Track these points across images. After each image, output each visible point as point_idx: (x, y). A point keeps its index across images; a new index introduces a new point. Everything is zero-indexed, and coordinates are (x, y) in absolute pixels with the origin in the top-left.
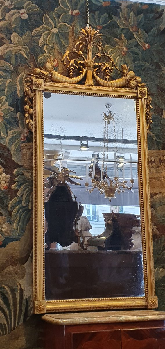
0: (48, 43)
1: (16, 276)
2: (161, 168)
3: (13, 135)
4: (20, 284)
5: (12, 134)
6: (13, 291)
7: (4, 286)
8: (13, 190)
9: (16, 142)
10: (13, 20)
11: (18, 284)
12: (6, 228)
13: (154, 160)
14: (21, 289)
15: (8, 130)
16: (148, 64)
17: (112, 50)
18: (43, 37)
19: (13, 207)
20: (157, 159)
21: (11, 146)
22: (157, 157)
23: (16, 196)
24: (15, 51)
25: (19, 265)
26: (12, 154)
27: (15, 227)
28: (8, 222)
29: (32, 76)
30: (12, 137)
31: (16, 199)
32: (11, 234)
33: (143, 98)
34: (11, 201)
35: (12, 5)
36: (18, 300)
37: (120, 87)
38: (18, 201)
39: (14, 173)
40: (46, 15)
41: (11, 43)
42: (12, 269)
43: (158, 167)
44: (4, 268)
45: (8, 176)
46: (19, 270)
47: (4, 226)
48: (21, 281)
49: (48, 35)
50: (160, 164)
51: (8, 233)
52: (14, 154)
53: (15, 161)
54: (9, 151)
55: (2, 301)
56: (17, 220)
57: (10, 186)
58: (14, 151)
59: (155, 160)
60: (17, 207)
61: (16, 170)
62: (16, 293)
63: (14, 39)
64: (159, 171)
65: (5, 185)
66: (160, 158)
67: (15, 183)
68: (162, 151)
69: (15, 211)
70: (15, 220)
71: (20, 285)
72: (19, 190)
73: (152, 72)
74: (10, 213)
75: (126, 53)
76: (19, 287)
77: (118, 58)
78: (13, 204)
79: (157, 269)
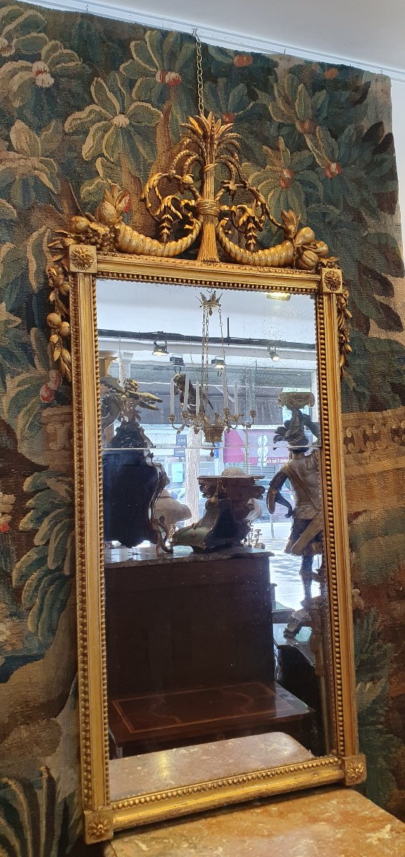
0: (104, 151)
1: (37, 750)
2: (366, 454)
3: (19, 389)
4: (47, 768)
5: (18, 386)
6: (29, 788)
7: (5, 780)
8: (22, 532)
9: (30, 405)
10: (15, 88)
11: (43, 768)
12: (8, 633)
13: (352, 436)
14: (50, 779)
15: (8, 377)
16: (338, 212)
17: (258, 176)
18: (94, 136)
19: (24, 577)
20: (359, 434)
21: (16, 417)
22: (357, 427)
23: (31, 545)
24: (21, 171)
25: (44, 720)
26: (19, 437)
27: (30, 627)
28: (11, 615)
29: (66, 236)
30: (17, 394)
31: (32, 555)
32: (20, 646)
33: (332, 293)
34: (20, 562)
35: (9, 46)
36: (43, 810)
37: (279, 266)
38: (37, 560)
39: (25, 490)
40: (99, 79)
41: (10, 148)
42: (25, 734)
43: (361, 452)
44: (5, 736)
45: (10, 498)
46: (44, 734)
48: (49, 760)
49: (106, 132)
50: (365, 444)
51: (12, 645)
52: (24, 438)
53: (28, 456)
54: (10, 431)
56: (35, 609)
57: (13, 524)
58: (22, 431)
59: (355, 436)
60: (35, 575)
61: (29, 480)
62: (38, 792)
63: (18, 139)
64: (363, 462)
65: (2, 520)
66: (365, 431)
67: (29, 514)
68: (367, 415)
69: (30, 586)
70: (29, 609)
71: (48, 770)
72: (37, 531)
73: (345, 229)
74: (16, 594)
75: (289, 183)
76: (45, 776)
77: (271, 194)
78: (24, 570)
79: (359, 685)
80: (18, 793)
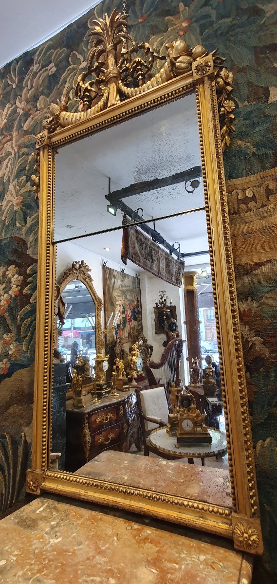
1: (21, 421)
2: (269, 207)
5: (32, 221)
6: (15, 443)
7: (5, 434)
8: (24, 295)
10: (41, 83)
11: (22, 434)
12: (14, 350)
13: (254, 195)
14: (26, 441)
15: (28, 218)
18: (69, 81)
19: (23, 319)
20: (262, 191)
22: (259, 186)
23: (28, 302)
25: (26, 404)
26: (28, 247)
27: (24, 348)
28: (16, 340)
31: (28, 308)
32: (18, 358)
34: (21, 311)
35: (39, 66)
36: (20, 459)
38: (30, 311)
39: (28, 273)
40: (74, 51)
41: (37, 110)
42: (17, 410)
43: (263, 206)
44: (7, 408)
45: (21, 278)
46: (25, 413)
47: (12, 346)
48: (26, 429)
50: (268, 198)
51: (16, 356)
52: (31, 247)
53: (31, 256)
54: (24, 243)
55: (3, 457)
56: (27, 338)
57: (20, 291)
59: (256, 194)
60: (29, 319)
61: (30, 267)
62: (19, 447)
63: (40, 104)
64: (265, 215)
65: (16, 289)
66: (268, 187)
67: (29, 286)
68: (270, 172)
69: (25, 324)
70: (24, 338)
71: (25, 436)
72: (32, 295)
74: (18, 329)
76: (23, 439)
78: (22, 316)
79: (268, 440)
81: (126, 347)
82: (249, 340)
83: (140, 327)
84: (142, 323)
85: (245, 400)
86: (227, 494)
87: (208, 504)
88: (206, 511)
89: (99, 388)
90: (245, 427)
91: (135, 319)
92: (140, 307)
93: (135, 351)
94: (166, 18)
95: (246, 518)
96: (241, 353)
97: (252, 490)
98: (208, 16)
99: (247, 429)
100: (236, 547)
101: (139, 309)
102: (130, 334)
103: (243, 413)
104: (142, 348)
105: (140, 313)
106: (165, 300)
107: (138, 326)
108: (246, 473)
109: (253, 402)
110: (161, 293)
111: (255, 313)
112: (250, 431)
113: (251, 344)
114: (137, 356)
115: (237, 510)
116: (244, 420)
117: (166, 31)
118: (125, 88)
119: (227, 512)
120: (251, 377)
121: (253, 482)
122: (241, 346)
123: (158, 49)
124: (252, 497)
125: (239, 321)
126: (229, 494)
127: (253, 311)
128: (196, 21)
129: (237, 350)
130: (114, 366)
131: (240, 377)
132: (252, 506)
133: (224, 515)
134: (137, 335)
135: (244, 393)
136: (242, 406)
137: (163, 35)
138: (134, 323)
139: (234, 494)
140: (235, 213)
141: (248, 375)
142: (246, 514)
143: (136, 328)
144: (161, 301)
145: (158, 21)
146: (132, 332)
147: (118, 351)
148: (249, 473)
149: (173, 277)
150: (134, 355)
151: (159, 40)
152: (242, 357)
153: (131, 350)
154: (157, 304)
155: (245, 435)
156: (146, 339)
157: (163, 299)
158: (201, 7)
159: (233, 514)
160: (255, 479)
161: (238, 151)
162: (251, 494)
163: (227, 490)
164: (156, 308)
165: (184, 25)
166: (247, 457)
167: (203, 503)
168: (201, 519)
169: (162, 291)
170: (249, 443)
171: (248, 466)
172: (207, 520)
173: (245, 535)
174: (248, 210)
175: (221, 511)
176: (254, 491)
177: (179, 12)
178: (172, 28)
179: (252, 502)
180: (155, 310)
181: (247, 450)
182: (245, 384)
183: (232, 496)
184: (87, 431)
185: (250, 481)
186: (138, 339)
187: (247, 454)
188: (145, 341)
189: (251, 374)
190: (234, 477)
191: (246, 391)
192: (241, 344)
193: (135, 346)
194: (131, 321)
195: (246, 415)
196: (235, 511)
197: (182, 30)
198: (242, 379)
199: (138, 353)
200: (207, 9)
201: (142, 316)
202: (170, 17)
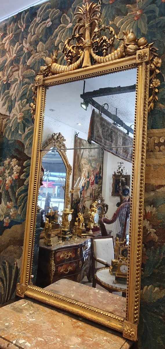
1: (15, 255)
3: (28, 132)
4: (17, 263)
6: (11, 267)
7: (5, 261)
8: (21, 179)
9: (31, 137)
10: (40, 32)
11: (15, 262)
12: (13, 212)
14: (17, 267)
15: (26, 128)
18: (59, 36)
19: (19, 195)
21: (26, 141)
23: (23, 184)
24: (38, 58)
25: (18, 246)
26: (25, 148)
27: (19, 212)
28: (14, 207)
30: (27, 134)
31: (23, 188)
32: (15, 218)
34: (18, 190)
35: (40, 19)
36: (13, 277)
38: (24, 190)
39: (24, 165)
40: (64, 14)
41: (36, 52)
42: (13, 249)
44: (7, 247)
45: (20, 168)
46: (17, 251)
47: (12, 210)
48: (18, 260)
49: (64, 32)
51: (14, 217)
52: (27, 148)
53: (26, 154)
54: (23, 145)
55: (3, 274)
56: (21, 206)
57: (19, 176)
58: (27, 145)
60: (23, 195)
61: (26, 162)
62: (13, 270)
63: (39, 48)
65: (16, 175)
67: (24, 174)
69: (21, 198)
70: (20, 206)
71: (17, 264)
72: (26, 180)
74: (16, 200)
76: (16, 265)
78: (19, 192)
79: (150, 286)
80: (7, 267)
81: (87, 204)
82: (148, 230)
83: (100, 189)
84: (101, 187)
85: (139, 263)
86: (124, 311)
87: (113, 315)
88: (112, 318)
89: (64, 233)
90: (137, 278)
91: (97, 183)
92: (101, 173)
93: (94, 208)
94: (127, 5)
95: (131, 323)
96: (141, 237)
97: (136, 310)
98: (153, 11)
99: (139, 279)
100: (123, 336)
101: (101, 175)
102: (91, 194)
103: (137, 270)
104: (100, 206)
105: (101, 178)
106: (122, 170)
107: (99, 188)
108: (134, 301)
109: (145, 265)
110: (119, 164)
111: (154, 214)
112: (140, 280)
113: (149, 232)
114: (95, 212)
115: (127, 320)
116: (137, 274)
117: (126, 15)
118: (95, 55)
119: (122, 320)
120: (146, 251)
121: (137, 307)
122: (142, 234)
123: (119, 27)
124: (136, 314)
125: (143, 219)
126: (125, 311)
127: (153, 214)
128: (146, 13)
129: (139, 235)
130: (77, 218)
131: (138, 251)
132: (135, 318)
133: (120, 321)
134: (97, 196)
135: (139, 259)
136: (137, 266)
137: (123, 18)
138: (96, 186)
139: (127, 311)
140: (152, 151)
141: (145, 249)
142: (131, 322)
143: (96, 190)
144: (119, 170)
145: (122, 7)
146: (93, 192)
147: (81, 207)
148: (136, 302)
149: (129, 155)
150: (93, 211)
151: (121, 20)
152: (142, 239)
153: (91, 206)
154: (115, 172)
155: (137, 281)
156: (103, 199)
157: (121, 169)
158: (150, 4)
159: (125, 321)
160: (139, 305)
161: (159, 111)
162: (135, 312)
163: (124, 309)
164: (115, 175)
165: (138, 13)
166: (136, 293)
167: (111, 314)
168: (109, 321)
169: (120, 163)
170: (138, 286)
171: (136, 298)
172: (112, 322)
173: (129, 331)
174: (160, 151)
175: (119, 319)
176: (137, 311)
177: (136, 2)
178: (130, 13)
179: (135, 316)
180: (114, 177)
181: (137, 289)
182: (141, 255)
183: (126, 312)
184: (53, 263)
185: (136, 306)
186: (97, 198)
187: (136, 292)
188: (102, 200)
189: (146, 249)
190: (128, 302)
191: (141, 259)
192: (142, 232)
193: (94, 204)
194: (94, 184)
195: (139, 271)
196: (126, 320)
197: (136, 16)
198: (140, 252)
199: (96, 210)
200: (153, 6)
201: (102, 181)
202: (130, 6)
